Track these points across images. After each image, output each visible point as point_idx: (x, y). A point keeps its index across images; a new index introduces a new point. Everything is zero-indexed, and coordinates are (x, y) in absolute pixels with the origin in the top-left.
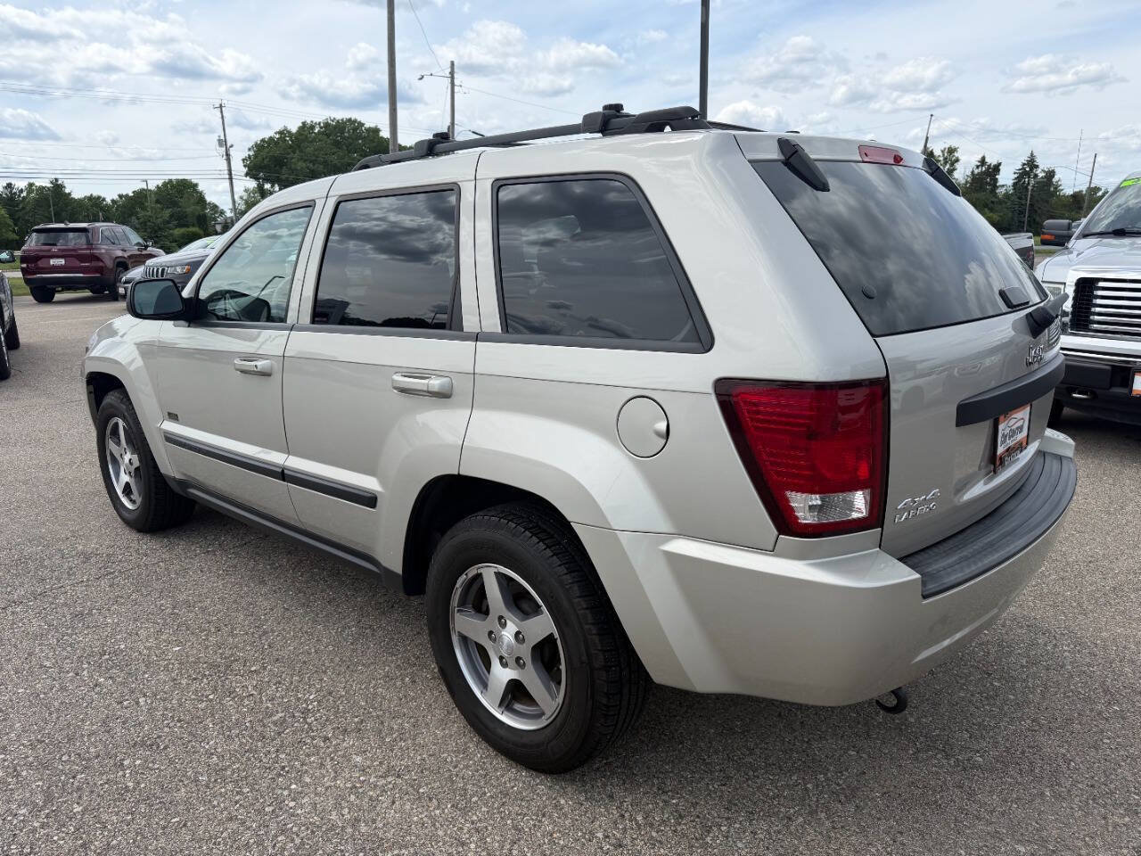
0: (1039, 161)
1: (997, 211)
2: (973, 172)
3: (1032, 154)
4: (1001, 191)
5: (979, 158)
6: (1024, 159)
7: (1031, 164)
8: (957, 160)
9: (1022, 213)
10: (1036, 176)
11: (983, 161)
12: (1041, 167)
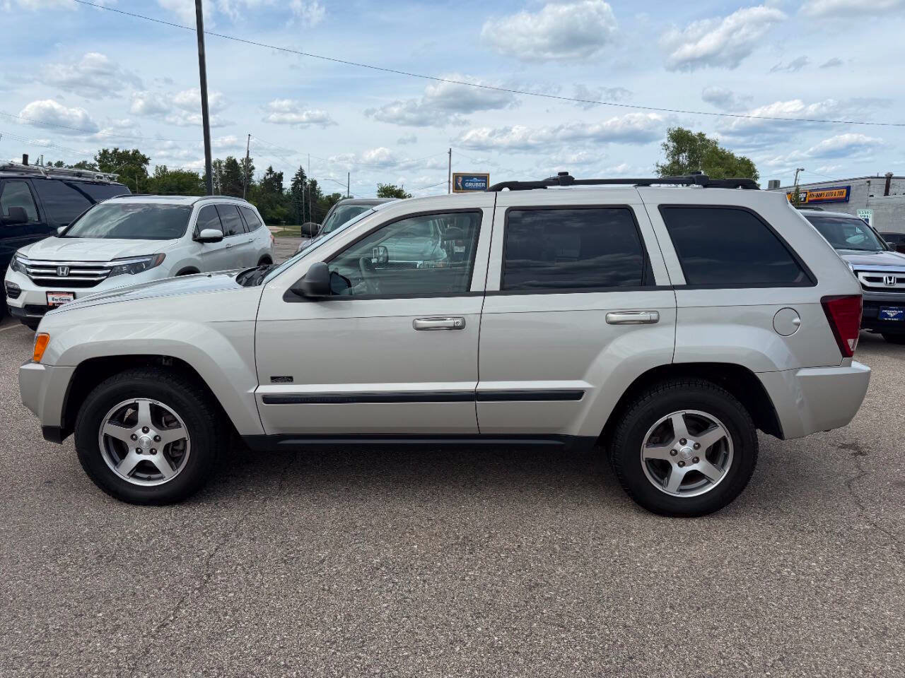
0: (306, 173)
1: (286, 207)
2: (265, 178)
3: (301, 168)
4: (285, 192)
5: (268, 167)
6: (297, 171)
7: (301, 174)
8: (253, 168)
9: (301, 208)
10: (306, 183)
11: (270, 170)
12: (308, 178)
